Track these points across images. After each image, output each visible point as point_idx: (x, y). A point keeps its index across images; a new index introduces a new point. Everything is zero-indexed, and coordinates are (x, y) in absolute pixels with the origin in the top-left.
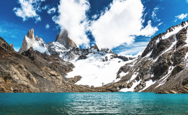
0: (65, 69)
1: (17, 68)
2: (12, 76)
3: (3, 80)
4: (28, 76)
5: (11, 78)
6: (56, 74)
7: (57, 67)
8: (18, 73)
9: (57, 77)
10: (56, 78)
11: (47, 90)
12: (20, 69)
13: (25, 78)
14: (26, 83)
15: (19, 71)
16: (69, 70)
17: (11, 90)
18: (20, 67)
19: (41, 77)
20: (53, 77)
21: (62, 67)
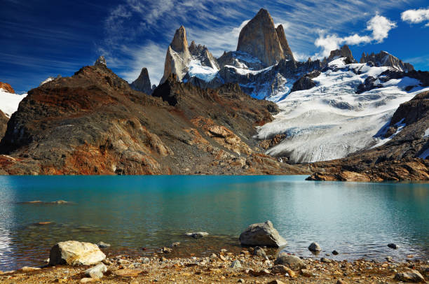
0: (255, 118)
1: (124, 127)
2: (113, 143)
3: (98, 152)
4: (148, 142)
5: (111, 147)
6: (225, 133)
7: (234, 116)
8: (127, 135)
9: (227, 138)
10: (226, 142)
11: (187, 170)
12: (131, 128)
13: (141, 146)
14: (140, 157)
15: (129, 132)
16: (264, 120)
17: (111, 170)
18: (132, 124)
19: (184, 141)
20: (218, 140)
21: (248, 115)
